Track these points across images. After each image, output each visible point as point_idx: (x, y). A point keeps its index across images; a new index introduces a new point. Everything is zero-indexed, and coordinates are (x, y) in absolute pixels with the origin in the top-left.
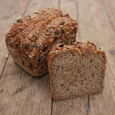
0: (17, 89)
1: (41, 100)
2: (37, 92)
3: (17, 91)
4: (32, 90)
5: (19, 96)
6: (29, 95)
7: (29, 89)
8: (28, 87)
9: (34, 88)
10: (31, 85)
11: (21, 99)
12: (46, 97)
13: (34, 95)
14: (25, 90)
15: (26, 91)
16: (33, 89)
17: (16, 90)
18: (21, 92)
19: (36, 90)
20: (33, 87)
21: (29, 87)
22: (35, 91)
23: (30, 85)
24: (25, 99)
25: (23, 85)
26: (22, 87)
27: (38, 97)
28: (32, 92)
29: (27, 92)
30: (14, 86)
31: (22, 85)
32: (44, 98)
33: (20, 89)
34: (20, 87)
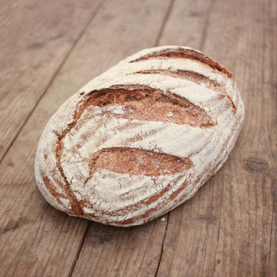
0: (9, 223)
1: (50, 257)
2: (48, 236)
3: (8, 226)
4: (40, 231)
5: (8, 240)
6: (30, 241)
7: (34, 226)
8: (33, 221)
9: (44, 226)
10: (42, 217)
11: (11, 248)
12: (64, 252)
13: (39, 243)
14: (25, 227)
15: (25, 230)
16: (41, 228)
17: (5, 225)
18: (16, 231)
19: (47, 232)
20: (42, 224)
21: (34, 222)
22: (45, 233)
23: (39, 218)
24: (18, 249)
25: (25, 215)
26: (20, 219)
27: (48, 249)
28: (39, 234)
29: (28, 232)
30: (5, 216)
31: (21, 214)
32: (57, 256)
33: (14, 224)
34: (17, 218)
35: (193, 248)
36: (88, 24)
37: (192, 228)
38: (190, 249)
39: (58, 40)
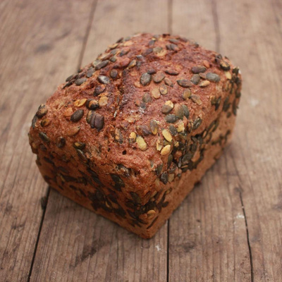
0: (84, 249)
1: (141, 276)
2: (131, 255)
3: (84, 253)
4: (120, 252)
5: (89, 267)
6: (113, 264)
7: (112, 248)
8: (108, 242)
9: (122, 246)
10: (117, 237)
11: (96, 275)
12: (153, 269)
13: (123, 265)
14: (103, 250)
15: (104, 254)
16: (120, 248)
17: (81, 252)
18: (95, 256)
19: (127, 251)
20: (120, 243)
21: (111, 243)
22: (126, 253)
23: (114, 238)
24: (104, 275)
25: (98, 237)
26: (95, 242)
27: (135, 269)
28: (120, 255)
29: (108, 255)
30: (77, 242)
31: (94, 237)
32: (148, 274)
33: (90, 249)
34: (90, 242)
35: (278, 240)
36: (91, 17)
37: (271, 219)
38: (276, 241)
39: (66, 40)
